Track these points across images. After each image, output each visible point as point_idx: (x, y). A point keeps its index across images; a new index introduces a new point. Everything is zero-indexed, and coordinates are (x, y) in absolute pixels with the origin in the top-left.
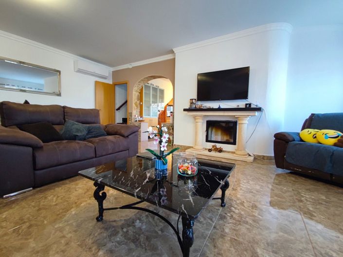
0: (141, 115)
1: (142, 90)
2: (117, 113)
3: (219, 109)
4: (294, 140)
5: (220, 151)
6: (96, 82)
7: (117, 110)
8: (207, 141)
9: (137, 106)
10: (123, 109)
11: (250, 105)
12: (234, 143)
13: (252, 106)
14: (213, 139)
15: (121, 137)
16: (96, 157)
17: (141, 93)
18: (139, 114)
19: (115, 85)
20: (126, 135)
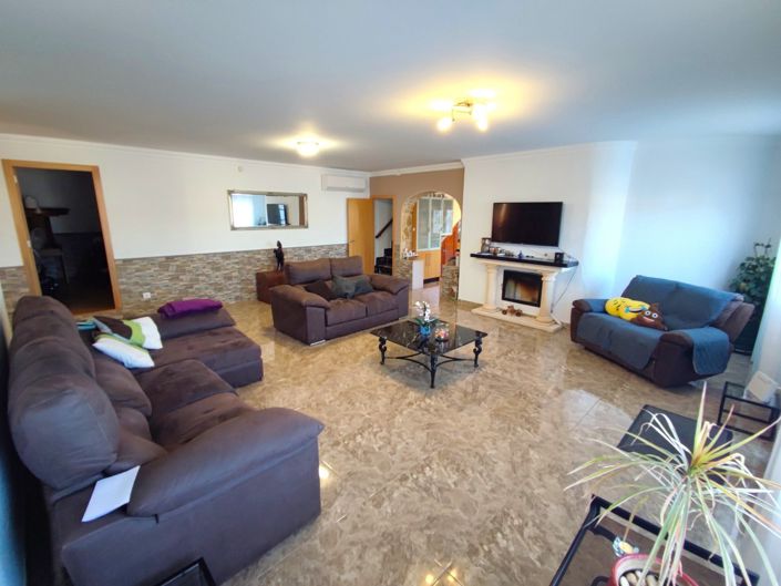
0: (413, 247)
1: (415, 208)
2: (377, 241)
3: (520, 260)
4: (591, 311)
5: (519, 314)
6: (348, 200)
7: (377, 237)
8: (504, 298)
9: (407, 235)
10: (385, 234)
11: (561, 255)
12: (538, 305)
13: (566, 259)
14: (511, 297)
15: (390, 295)
16: (367, 316)
17: (413, 213)
18: (409, 245)
19: (373, 199)
20: (395, 291)
